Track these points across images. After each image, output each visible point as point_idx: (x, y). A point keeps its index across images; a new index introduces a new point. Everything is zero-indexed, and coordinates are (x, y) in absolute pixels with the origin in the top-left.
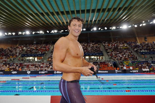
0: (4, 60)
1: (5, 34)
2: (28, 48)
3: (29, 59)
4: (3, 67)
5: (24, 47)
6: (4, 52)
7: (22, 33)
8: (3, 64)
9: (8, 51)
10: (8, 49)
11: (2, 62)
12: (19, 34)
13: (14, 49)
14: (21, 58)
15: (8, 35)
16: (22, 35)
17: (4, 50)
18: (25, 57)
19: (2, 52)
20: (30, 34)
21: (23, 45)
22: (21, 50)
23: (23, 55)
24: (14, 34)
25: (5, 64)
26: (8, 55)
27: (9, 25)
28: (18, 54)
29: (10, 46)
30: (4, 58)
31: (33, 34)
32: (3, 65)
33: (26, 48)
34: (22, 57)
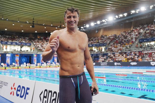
0: (119, 49)
1: (116, 18)
2: (147, 30)
3: (151, 45)
4: (119, 57)
5: (141, 29)
6: (118, 39)
7: (136, 11)
8: (118, 53)
9: (122, 37)
10: (122, 35)
11: (118, 51)
12: (131, 14)
13: (129, 34)
14: (139, 45)
15: (119, 17)
16: (135, 13)
17: (118, 36)
18: (144, 42)
19: (115, 40)
20: (146, 9)
21: (139, 27)
22: (137, 33)
23: (140, 41)
24: (125, 14)
25: (121, 53)
26: (123, 43)
27: (119, 5)
28: (134, 40)
29: (124, 31)
30: (119, 46)
31: (151, 8)
32: (120, 55)
33: (143, 31)
34: (140, 42)
